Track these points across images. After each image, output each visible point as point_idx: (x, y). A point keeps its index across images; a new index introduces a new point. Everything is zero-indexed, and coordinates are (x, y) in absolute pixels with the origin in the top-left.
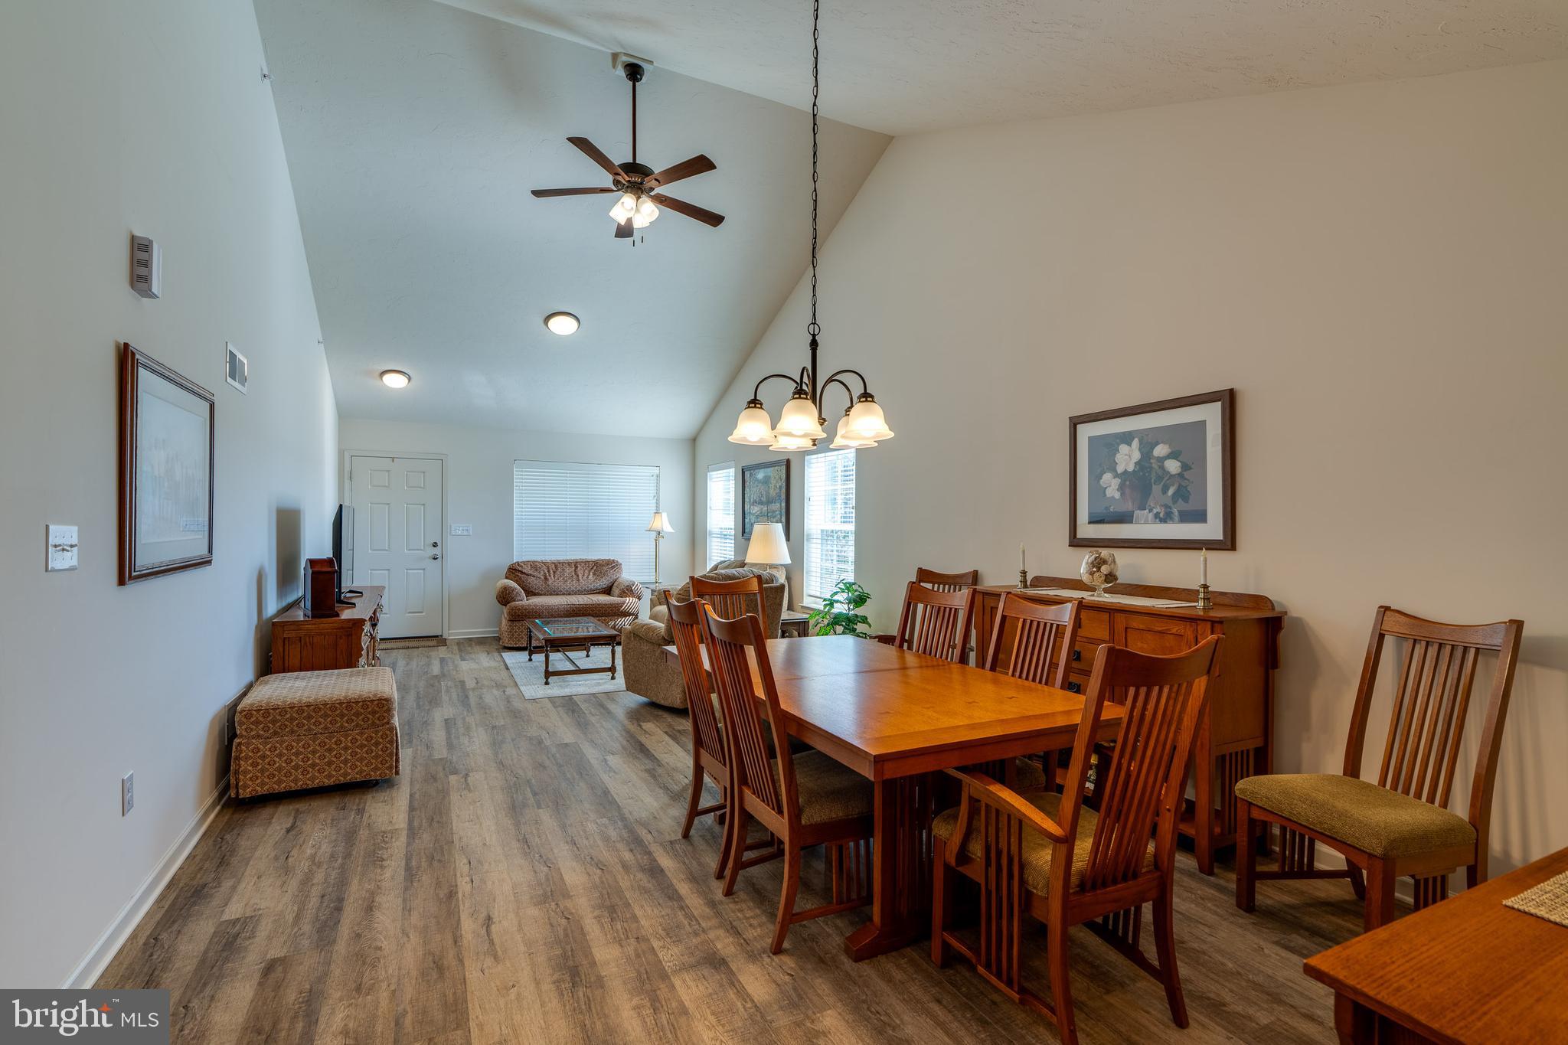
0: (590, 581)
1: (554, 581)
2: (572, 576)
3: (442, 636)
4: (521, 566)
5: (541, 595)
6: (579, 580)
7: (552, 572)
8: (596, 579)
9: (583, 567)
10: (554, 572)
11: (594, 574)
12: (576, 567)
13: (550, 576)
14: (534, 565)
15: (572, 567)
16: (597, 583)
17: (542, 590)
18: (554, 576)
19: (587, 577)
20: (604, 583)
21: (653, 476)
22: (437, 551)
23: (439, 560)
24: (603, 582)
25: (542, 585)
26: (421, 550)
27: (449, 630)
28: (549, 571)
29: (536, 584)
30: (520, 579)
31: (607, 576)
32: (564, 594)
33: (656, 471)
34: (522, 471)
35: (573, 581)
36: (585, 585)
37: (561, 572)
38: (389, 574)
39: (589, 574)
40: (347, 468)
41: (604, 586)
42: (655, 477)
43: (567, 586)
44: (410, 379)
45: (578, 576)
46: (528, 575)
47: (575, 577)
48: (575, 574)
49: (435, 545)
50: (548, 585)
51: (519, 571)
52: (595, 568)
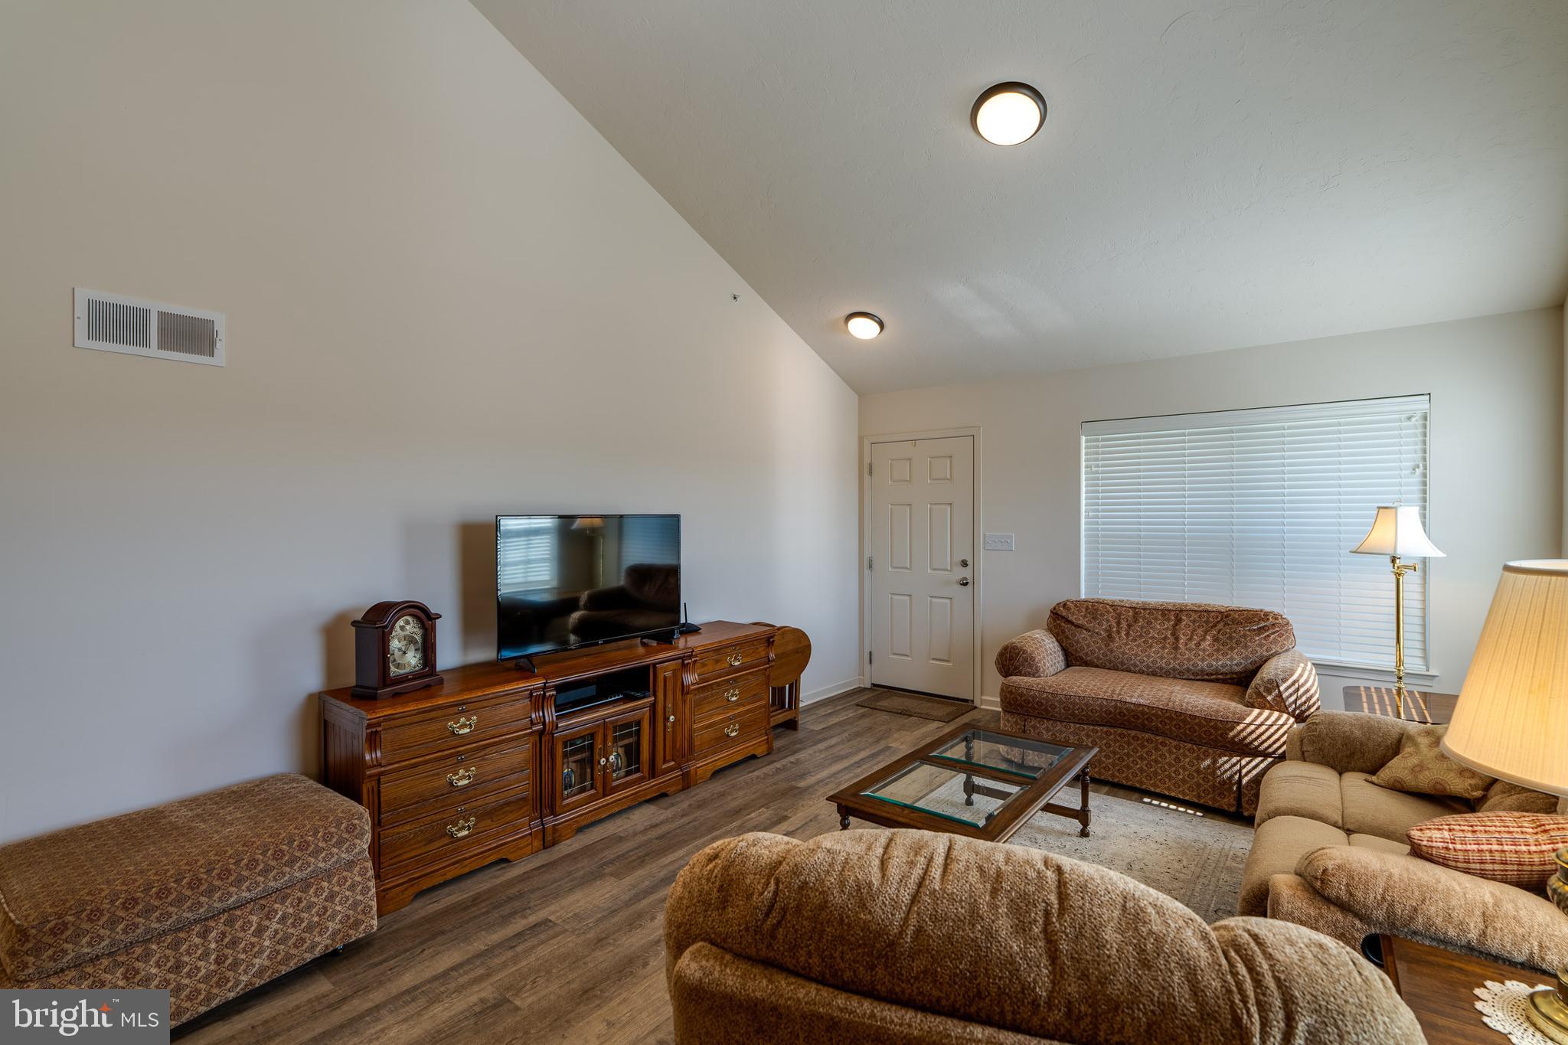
0: (1207, 654)
1: (1126, 644)
2: (1165, 638)
3: (973, 701)
4: (1069, 609)
5: (1097, 666)
6: (1176, 648)
7: (1124, 625)
8: (1218, 650)
9: (1194, 621)
10: (1129, 626)
11: (1216, 640)
12: (1179, 621)
13: (1118, 632)
14: (1094, 609)
15: (1169, 620)
16: (1217, 660)
17: (1098, 658)
18: (1127, 635)
19: (1198, 645)
20: (1235, 660)
21: (1409, 419)
22: (966, 573)
23: (970, 585)
24: (1231, 659)
25: (1100, 649)
26: (947, 570)
27: (982, 694)
28: (1118, 623)
29: (1088, 646)
30: (1063, 632)
31: (1246, 647)
32: (1141, 672)
33: (1420, 405)
34: (1098, 440)
35: (1164, 648)
36: (1189, 660)
37: (1142, 627)
38: (910, 599)
39: (1204, 639)
40: (867, 460)
41: (1237, 669)
42: (1416, 421)
43: (1148, 657)
44: (882, 325)
45: (1177, 639)
46: (1078, 626)
47: (1172, 640)
48: (1173, 634)
49: (964, 564)
50: (1112, 651)
51: (1063, 617)
52: (1220, 626)
